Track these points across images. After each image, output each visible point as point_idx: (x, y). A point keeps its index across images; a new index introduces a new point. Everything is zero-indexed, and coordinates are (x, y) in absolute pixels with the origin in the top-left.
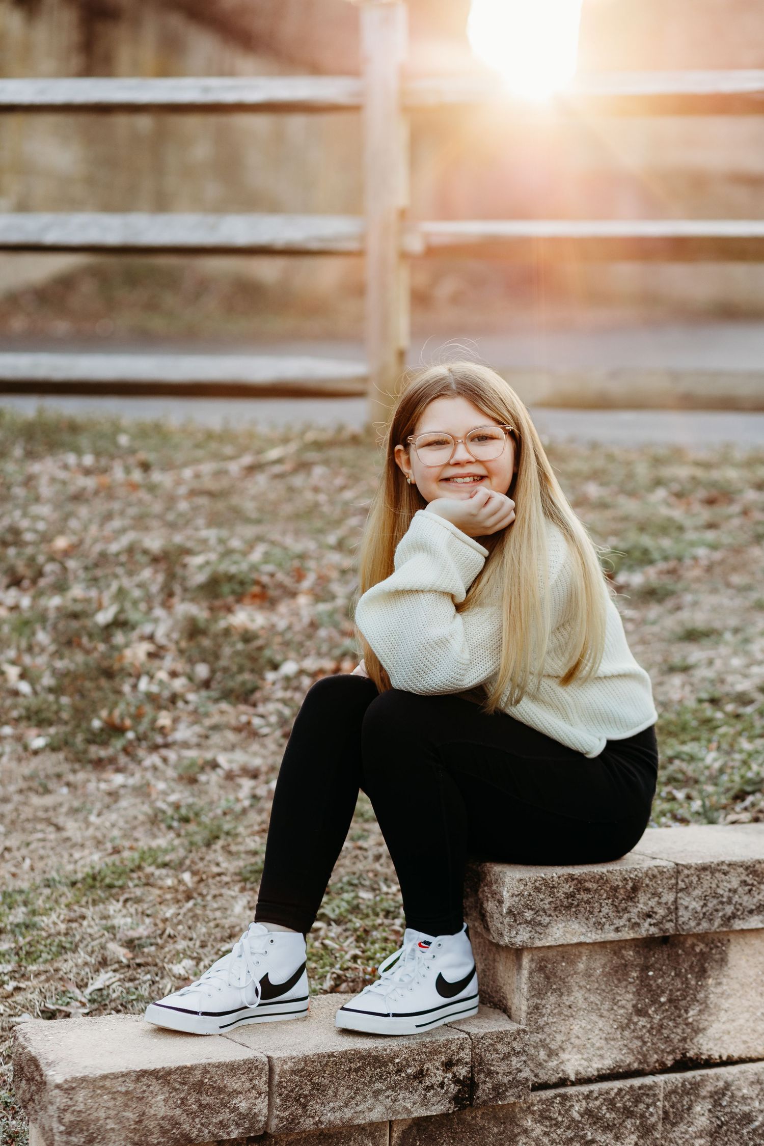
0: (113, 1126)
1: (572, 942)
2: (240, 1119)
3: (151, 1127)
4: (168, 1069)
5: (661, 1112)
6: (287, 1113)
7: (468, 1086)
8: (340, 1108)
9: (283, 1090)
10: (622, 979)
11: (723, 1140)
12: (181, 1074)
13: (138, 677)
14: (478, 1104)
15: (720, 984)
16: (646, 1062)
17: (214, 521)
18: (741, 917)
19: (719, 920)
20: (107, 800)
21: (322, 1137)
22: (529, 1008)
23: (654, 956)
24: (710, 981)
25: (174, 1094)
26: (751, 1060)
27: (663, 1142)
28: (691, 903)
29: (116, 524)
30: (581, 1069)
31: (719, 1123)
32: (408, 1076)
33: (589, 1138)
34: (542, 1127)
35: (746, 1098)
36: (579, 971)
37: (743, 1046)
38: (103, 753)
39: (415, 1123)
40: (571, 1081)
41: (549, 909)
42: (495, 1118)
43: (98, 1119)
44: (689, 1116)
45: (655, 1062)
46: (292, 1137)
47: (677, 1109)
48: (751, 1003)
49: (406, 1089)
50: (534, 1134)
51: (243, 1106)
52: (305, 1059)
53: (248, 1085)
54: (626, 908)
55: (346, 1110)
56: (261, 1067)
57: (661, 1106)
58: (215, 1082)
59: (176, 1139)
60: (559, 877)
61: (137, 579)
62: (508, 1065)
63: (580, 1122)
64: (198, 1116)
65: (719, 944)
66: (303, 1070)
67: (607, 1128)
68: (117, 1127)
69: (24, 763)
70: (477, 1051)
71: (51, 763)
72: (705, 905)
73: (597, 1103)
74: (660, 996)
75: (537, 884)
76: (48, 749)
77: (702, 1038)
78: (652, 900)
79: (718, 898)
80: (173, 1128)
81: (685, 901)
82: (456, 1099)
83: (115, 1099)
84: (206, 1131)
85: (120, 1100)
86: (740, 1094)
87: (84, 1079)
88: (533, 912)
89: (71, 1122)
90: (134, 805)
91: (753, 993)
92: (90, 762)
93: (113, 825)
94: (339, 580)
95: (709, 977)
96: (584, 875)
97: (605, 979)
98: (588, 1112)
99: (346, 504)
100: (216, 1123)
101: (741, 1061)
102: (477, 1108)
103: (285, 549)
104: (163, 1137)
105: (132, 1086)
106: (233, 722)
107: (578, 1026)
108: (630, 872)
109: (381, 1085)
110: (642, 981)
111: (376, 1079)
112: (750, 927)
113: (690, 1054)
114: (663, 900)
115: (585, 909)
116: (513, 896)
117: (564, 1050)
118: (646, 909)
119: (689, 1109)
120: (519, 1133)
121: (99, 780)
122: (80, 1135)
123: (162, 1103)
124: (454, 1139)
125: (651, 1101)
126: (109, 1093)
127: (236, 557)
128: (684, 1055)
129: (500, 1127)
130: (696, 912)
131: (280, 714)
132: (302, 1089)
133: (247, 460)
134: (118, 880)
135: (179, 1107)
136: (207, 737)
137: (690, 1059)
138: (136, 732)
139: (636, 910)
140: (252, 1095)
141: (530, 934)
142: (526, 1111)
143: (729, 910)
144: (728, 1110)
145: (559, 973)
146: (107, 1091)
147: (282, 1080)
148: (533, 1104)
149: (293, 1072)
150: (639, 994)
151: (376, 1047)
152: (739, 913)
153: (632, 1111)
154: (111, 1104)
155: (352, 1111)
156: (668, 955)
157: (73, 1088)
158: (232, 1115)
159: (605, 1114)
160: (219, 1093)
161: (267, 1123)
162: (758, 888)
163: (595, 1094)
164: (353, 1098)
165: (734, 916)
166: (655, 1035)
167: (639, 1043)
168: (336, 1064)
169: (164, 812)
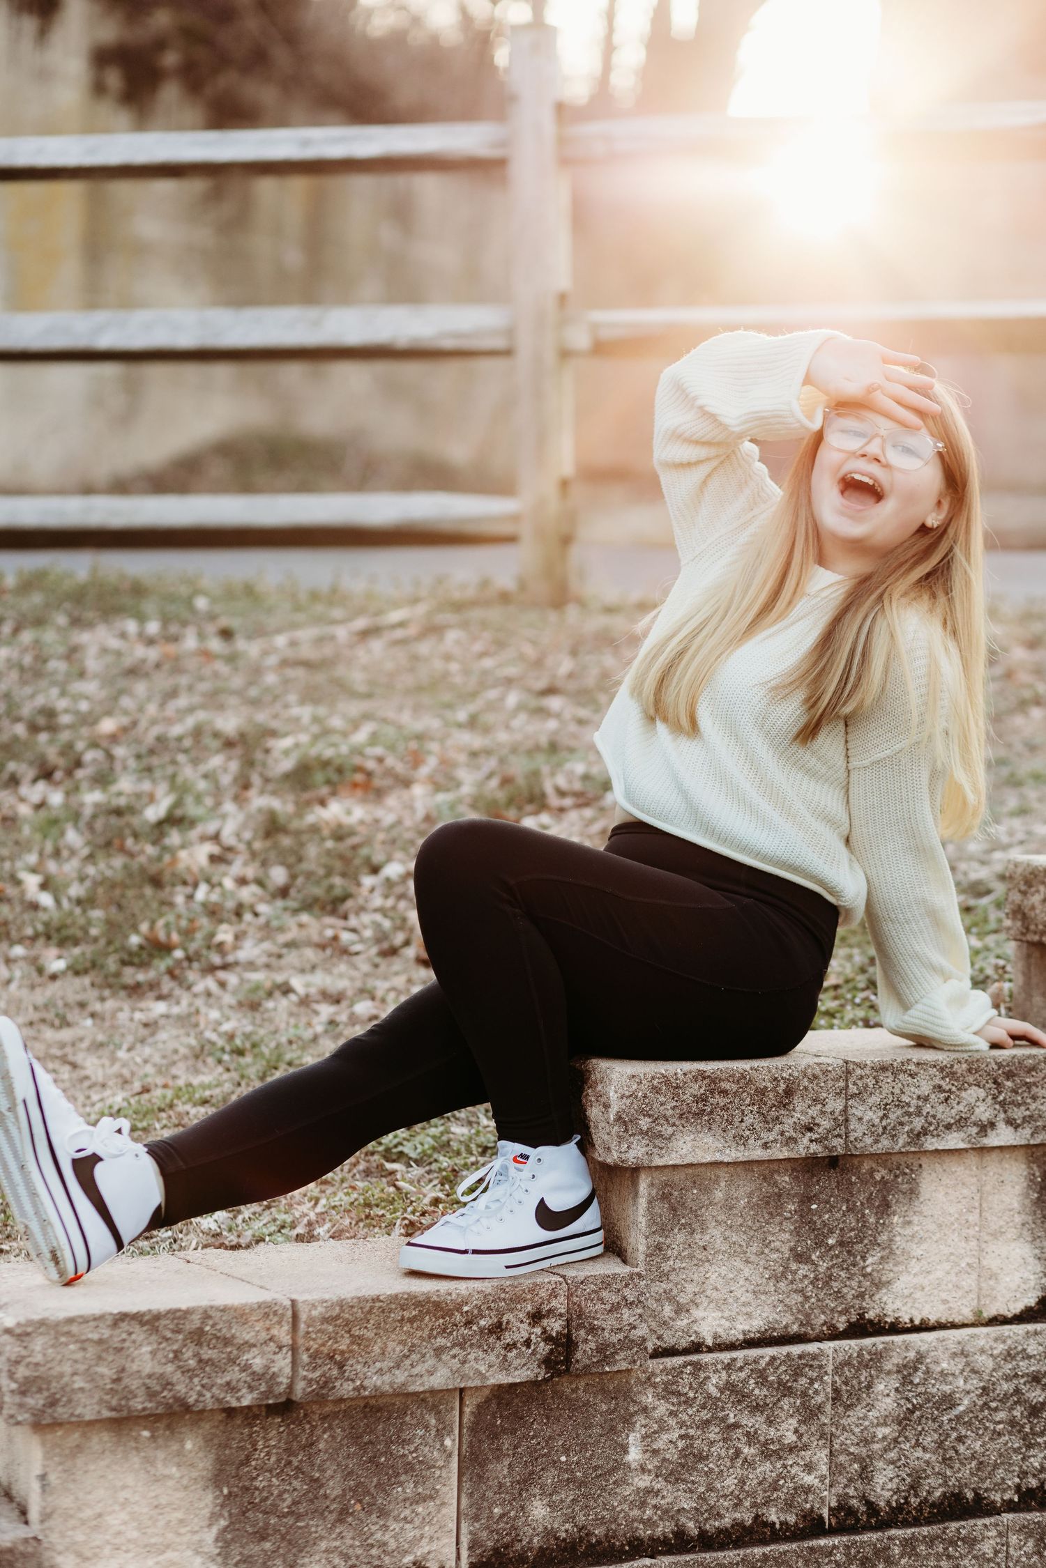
0: (82, 1384)
1: (704, 1161)
2: (253, 1380)
3: (133, 1387)
4: (155, 1312)
5: (829, 1390)
6: (317, 1374)
7: (564, 1345)
8: (390, 1369)
9: (311, 1343)
10: (775, 1214)
11: (916, 1429)
12: (174, 1319)
13: (196, 885)
14: (577, 1369)
15: (909, 1223)
16: (809, 1323)
17: (310, 696)
18: (935, 1132)
19: (905, 1136)
20: (143, 1032)
21: (368, 1410)
22: (648, 1248)
23: (818, 1184)
24: (896, 1219)
25: (163, 1345)
26: (954, 1326)
27: (834, 1430)
28: (866, 1113)
29: (182, 702)
30: (720, 1330)
31: (910, 1406)
32: (482, 1330)
33: (732, 1420)
34: (668, 1405)
35: (946, 1375)
36: (716, 1201)
37: (942, 1307)
38: (141, 977)
39: (494, 1396)
40: (708, 1347)
41: (672, 1116)
42: (603, 1391)
43: (61, 1375)
44: (868, 1395)
45: (823, 1325)
46: (327, 1409)
47: (852, 1386)
48: (951, 1250)
49: (479, 1347)
50: (656, 1414)
51: (258, 1363)
52: (341, 1304)
53: (264, 1336)
54: (777, 1118)
55: (397, 1372)
56: (280, 1312)
57: (830, 1381)
58: (220, 1330)
59: (167, 1404)
60: (685, 1074)
61: (203, 768)
62: (617, 1319)
63: (719, 1399)
64: (197, 1376)
65: (908, 1171)
66: (337, 1317)
67: (757, 1408)
68: (87, 1386)
69: (38, 991)
70: (575, 1299)
71: (74, 988)
72: (885, 1116)
73: (743, 1375)
74: (826, 1237)
75: (655, 1082)
76: (70, 973)
77: (886, 1294)
78: (813, 1108)
79: (903, 1107)
80: (164, 1389)
81: (858, 1110)
82: (547, 1362)
83: (84, 1349)
84: (208, 1395)
85: (92, 1351)
86: (939, 1369)
87: (42, 1323)
88: (650, 1120)
89: (26, 1378)
90: (178, 1037)
91: (955, 1236)
92: (125, 987)
93: (146, 1061)
94: (468, 765)
95: (894, 1213)
96: (719, 1072)
97: (752, 1213)
98: (730, 1387)
99: (485, 673)
100: (221, 1385)
101: (940, 1326)
102: (578, 1376)
103: (400, 727)
104: (150, 1401)
105: (106, 1333)
106: (316, 938)
107: (716, 1274)
108: (782, 1070)
109: (444, 1340)
110: (801, 1216)
111: (438, 1333)
112: (947, 1148)
113: (870, 1315)
114: (828, 1108)
115: (722, 1117)
116: (622, 1098)
117: (697, 1305)
118: (805, 1120)
119: (869, 1387)
120: (636, 1412)
121: (133, 1010)
122: (38, 1396)
123: (148, 1357)
124: (548, 1418)
125: (815, 1374)
126: (76, 1342)
127: (335, 738)
128: (861, 1316)
129: (610, 1402)
130: (873, 1126)
131: (377, 926)
132: (337, 1342)
133: (361, 623)
134: (141, 1121)
135: (172, 1362)
136: (280, 956)
137: (870, 1321)
138: (185, 949)
139: (790, 1121)
140: (269, 1349)
141: (647, 1149)
142: (645, 1382)
143: (918, 1123)
144: (921, 1389)
145: (689, 1203)
146: (74, 1339)
147: (310, 1329)
148: (654, 1374)
149: (326, 1320)
150: (798, 1234)
151: (438, 1291)
152: (932, 1128)
153: (790, 1387)
154: (79, 1355)
155: (406, 1374)
156: (838, 1182)
157: (28, 1334)
158: (244, 1374)
159: (753, 1390)
160: (226, 1345)
161: (291, 1387)
162: (958, 1096)
163: (739, 1363)
164: (407, 1357)
165: (925, 1132)
166: (822, 1289)
167: (800, 1299)
168: (383, 1311)
169: (213, 1044)
